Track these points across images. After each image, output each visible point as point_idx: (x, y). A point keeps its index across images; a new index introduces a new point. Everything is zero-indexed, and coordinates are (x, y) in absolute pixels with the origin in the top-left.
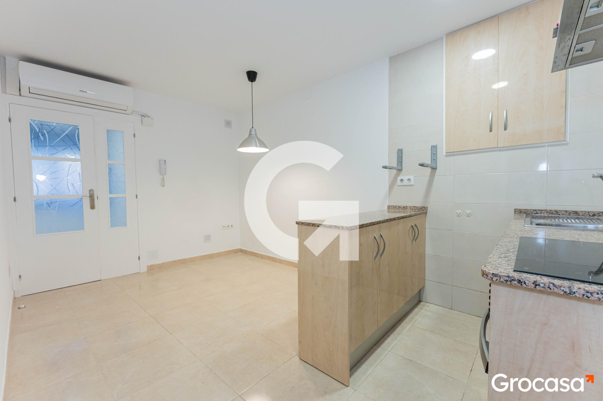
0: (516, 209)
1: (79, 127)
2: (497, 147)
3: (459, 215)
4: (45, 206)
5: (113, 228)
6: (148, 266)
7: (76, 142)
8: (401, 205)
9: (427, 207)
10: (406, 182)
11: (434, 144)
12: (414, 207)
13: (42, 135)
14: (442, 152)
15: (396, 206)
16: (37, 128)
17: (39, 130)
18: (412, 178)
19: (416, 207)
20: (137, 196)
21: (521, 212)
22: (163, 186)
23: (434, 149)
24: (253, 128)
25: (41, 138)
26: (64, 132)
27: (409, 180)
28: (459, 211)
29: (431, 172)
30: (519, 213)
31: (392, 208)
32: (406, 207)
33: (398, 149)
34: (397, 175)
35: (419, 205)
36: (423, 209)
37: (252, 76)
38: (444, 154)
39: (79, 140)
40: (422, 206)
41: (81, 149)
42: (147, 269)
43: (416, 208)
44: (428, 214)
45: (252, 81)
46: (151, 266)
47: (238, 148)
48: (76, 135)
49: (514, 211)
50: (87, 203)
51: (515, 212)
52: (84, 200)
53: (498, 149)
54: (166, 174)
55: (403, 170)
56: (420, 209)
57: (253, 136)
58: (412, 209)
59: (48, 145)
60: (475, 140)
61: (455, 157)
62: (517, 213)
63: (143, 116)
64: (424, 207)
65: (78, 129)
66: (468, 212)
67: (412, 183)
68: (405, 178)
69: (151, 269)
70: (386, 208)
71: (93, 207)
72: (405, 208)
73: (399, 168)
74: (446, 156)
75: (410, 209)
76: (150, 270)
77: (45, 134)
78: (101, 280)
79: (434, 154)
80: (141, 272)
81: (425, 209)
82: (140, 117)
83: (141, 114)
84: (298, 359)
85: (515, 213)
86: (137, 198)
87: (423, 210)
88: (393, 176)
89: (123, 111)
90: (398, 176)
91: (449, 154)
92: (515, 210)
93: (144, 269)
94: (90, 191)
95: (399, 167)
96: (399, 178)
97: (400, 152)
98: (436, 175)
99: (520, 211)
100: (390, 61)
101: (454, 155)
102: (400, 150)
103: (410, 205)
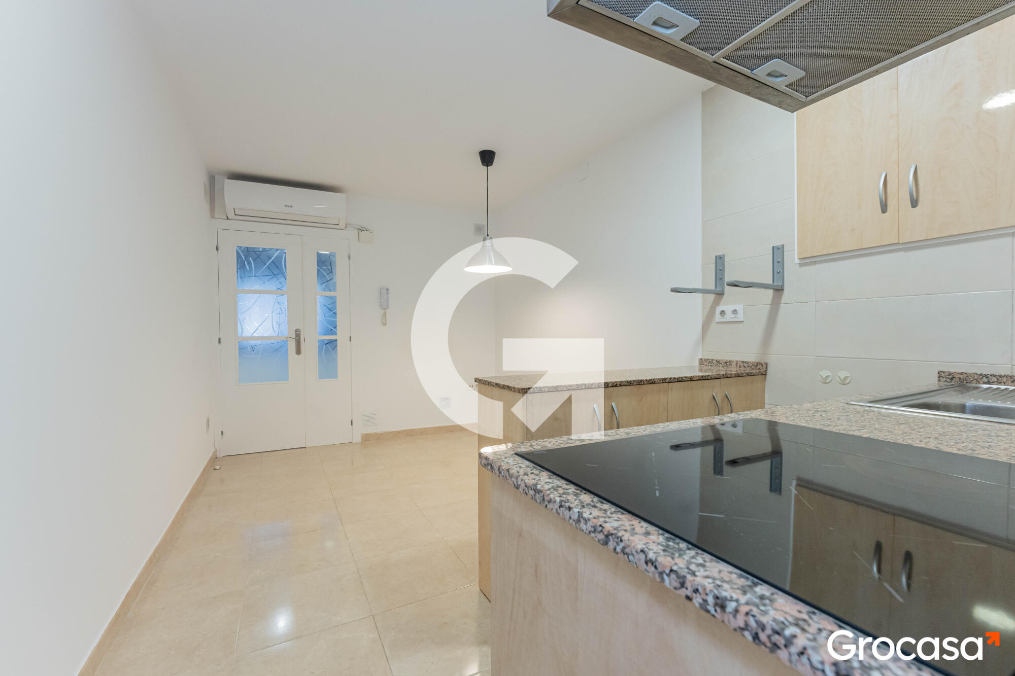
0: (941, 371)
1: (286, 251)
2: (898, 243)
3: (825, 381)
4: (249, 350)
5: (320, 380)
6: (363, 435)
7: (283, 270)
8: (722, 359)
9: (766, 364)
10: (729, 316)
11: (778, 243)
12: (743, 362)
13: (248, 264)
14: (792, 258)
15: (712, 360)
16: (243, 255)
17: (245, 258)
18: (740, 308)
19: (746, 362)
20: (350, 337)
21: (952, 379)
22: (384, 324)
23: (778, 252)
24: (488, 235)
25: (246, 267)
26: (270, 258)
27: (735, 312)
28: (824, 373)
29: (774, 297)
30: (948, 380)
31: (707, 363)
32: (730, 362)
33: (716, 257)
34: (716, 303)
35: (752, 358)
36: (758, 367)
37: (487, 157)
38: (797, 261)
39: (285, 267)
40: (757, 361)
41: (287, 278)
42: (362, 439)
43: (745, 365)
44: (768, 376)
45: (487, 166)
46: (366, 434)
47: (467, 266)
48: (283, 262)
49: (937, 376)
50: (292, 346)
51: (939, 378)
52: (289, 343)
53: (901, 247)
54: (388, 308)
55: (725, 294)
56: (753, 367)
57: (487, 247)
58: (740, 367)
59: (253, 275)
60: (852, 230)
61: (818, 266)
62: (945, 379)
63: (360, 229)
64: (760, 363)
65: (285, 253)
66: (843, 374)
67: (740, 317)
68: (728, 309)
69: (367, 439)
70: (697, 363)
71: (298, 352)
72: (727, 363)
73: (719, 289)
74: (801, 265)
75: (737, 366)
76: (366, 441)
77: (251, 262)
78: (305, 447)
79: (778, 262)
80: (354, 442)
81: (762, 366)
82: (356, 232)
83: (358, 227)
84: (478, 588)
85: (939, 381)
86: (350, 341)
87: (759, 369)
88: (709, 305)
89: (335, 226)
90: (718, 306)
91: (807, 261)
92: (939, 373)
93: (358, 439)
94: (296, 331)
95: (717, 289)
96: (719, 309)
97: (720, 260)
98: (782, 302)
99: (951, 377)
100: (703, 99)
101: (815, 263)
102: (721, 258)
103: (737, 360)
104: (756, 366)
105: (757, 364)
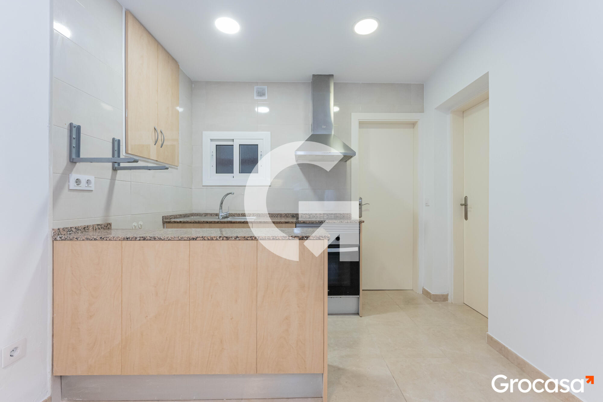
9: (111, 223)
10: (83, 186)
12: (98, 225)
15: (71, 228)
18: (92, 178)
23: (116, 143)
27: (88, 182)
28: (135, 224)
29: (112, 174)
31: (65, 233)
33: (71, 124)
38: (124, 153)
56: (105, 227)
66: (141, 223)
67: (93, 187)
68: (83, 178)
75: (93, 229)
79: (116, 151)
81: (110, 226)
88: (61, 170)
90: (71, 173)
96: (74, 176)
97: (74, 130)
98: (116, 179)
102: (75, 127)
103: (93, 224)
104: (107, 227)
105: (107, 224)
